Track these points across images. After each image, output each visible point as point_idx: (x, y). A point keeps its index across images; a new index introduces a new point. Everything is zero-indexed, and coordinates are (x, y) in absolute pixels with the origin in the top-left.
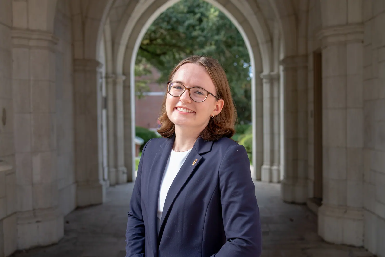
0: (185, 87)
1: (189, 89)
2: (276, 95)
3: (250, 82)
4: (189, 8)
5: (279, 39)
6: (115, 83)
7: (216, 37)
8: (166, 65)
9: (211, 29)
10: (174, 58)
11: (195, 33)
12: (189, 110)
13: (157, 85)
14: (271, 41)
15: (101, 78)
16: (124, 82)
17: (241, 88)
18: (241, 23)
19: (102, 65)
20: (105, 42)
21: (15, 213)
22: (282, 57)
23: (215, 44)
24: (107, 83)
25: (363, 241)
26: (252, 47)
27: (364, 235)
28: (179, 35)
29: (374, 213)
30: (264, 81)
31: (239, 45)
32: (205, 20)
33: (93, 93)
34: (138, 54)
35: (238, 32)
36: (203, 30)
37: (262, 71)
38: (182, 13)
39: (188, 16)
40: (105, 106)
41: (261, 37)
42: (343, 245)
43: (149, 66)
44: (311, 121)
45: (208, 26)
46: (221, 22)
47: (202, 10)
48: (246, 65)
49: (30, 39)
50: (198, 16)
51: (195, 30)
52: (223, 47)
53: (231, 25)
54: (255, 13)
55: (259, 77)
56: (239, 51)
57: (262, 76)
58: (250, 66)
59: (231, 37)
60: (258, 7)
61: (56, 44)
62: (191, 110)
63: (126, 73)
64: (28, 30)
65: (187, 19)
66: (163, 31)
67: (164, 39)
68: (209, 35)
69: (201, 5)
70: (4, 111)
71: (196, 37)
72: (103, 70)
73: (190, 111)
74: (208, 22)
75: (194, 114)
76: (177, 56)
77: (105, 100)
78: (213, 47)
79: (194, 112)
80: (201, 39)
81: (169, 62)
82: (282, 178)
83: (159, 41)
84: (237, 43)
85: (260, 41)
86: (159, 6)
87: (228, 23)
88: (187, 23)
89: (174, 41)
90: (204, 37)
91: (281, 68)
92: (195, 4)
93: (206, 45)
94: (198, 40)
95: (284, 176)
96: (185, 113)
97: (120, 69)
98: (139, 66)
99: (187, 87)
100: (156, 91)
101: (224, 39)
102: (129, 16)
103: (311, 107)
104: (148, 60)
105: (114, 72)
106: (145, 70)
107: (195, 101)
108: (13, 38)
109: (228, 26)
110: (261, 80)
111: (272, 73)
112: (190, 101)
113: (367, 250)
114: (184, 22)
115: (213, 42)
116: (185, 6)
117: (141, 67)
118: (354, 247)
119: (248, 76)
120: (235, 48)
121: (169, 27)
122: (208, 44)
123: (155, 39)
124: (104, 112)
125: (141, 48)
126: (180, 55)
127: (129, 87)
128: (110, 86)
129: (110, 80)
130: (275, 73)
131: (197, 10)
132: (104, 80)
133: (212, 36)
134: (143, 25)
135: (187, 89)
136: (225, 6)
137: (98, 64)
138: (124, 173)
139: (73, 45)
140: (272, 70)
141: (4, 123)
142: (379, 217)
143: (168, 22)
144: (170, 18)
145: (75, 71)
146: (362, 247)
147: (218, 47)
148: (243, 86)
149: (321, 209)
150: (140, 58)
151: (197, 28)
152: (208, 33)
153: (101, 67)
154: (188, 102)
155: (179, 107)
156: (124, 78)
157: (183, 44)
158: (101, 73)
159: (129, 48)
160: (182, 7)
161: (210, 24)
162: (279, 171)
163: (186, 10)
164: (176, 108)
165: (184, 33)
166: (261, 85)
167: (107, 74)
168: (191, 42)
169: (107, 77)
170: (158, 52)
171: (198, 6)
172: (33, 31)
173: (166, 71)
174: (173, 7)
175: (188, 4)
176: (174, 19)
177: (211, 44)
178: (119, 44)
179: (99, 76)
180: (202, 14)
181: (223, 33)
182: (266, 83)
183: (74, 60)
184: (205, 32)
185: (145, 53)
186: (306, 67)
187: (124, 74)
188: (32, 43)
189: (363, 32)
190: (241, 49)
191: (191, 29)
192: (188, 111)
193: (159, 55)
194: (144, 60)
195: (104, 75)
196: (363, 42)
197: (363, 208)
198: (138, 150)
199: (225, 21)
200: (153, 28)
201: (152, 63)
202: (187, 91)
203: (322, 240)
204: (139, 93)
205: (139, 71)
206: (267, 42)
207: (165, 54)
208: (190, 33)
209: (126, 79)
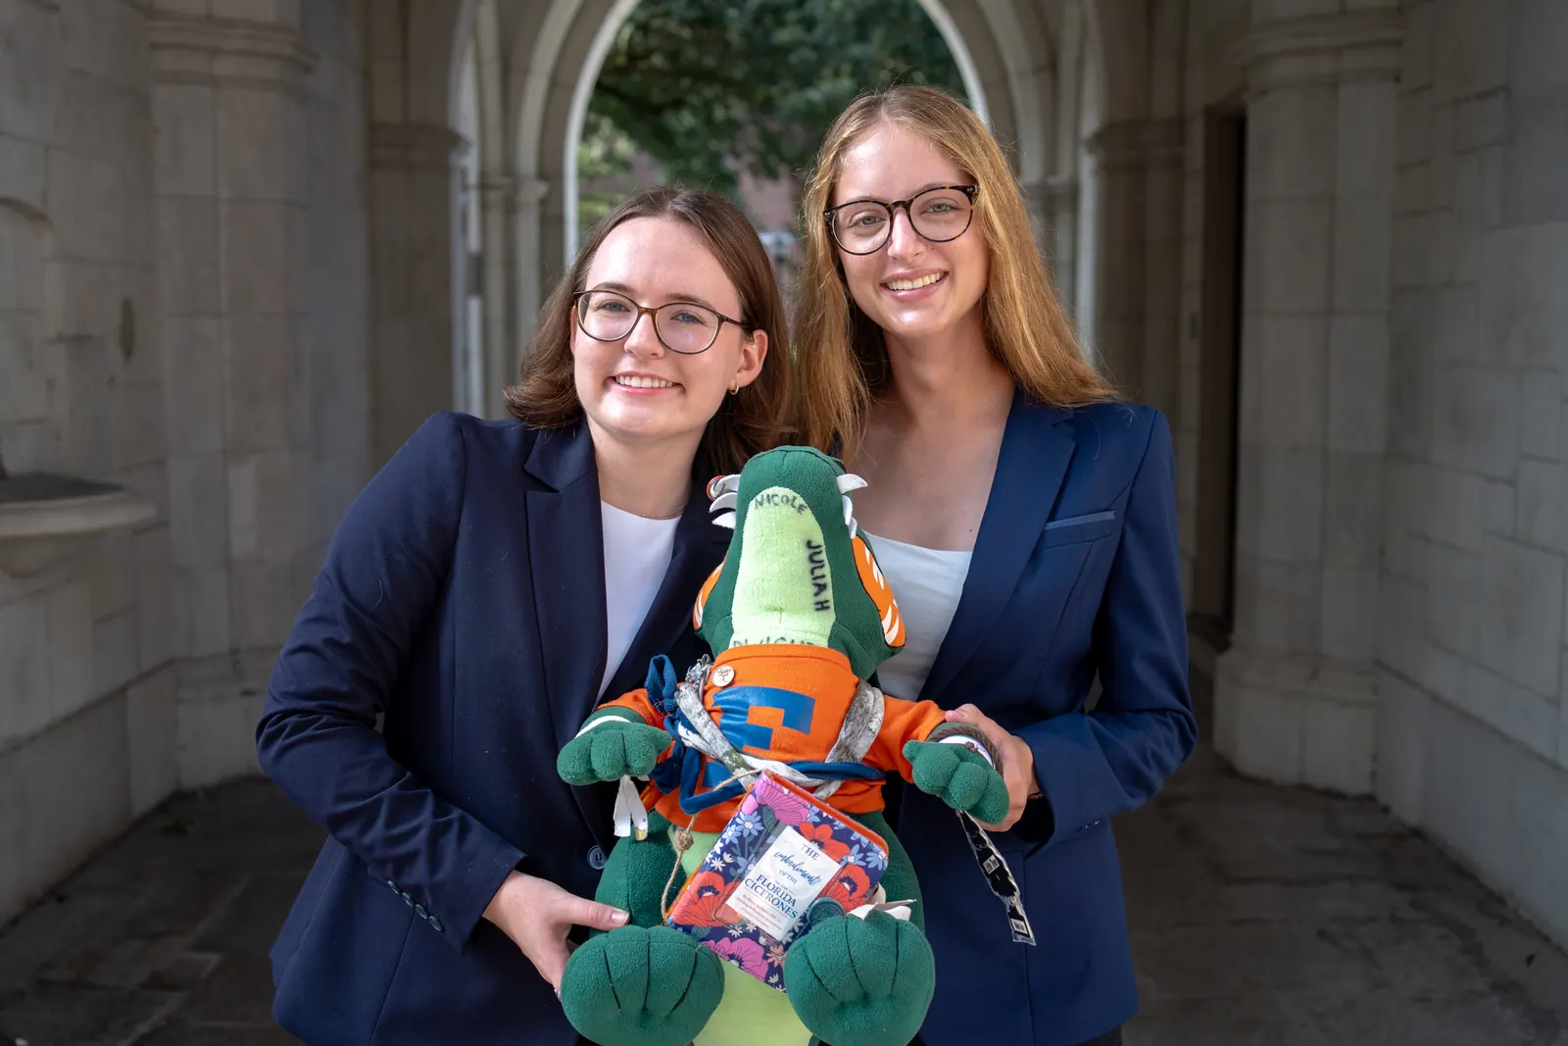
0: (638, 307)
1: (652, 312)
5: (1080, 63)
6: (511, 208)
7: (856, 50)
8: (681, 143)
9: (839, 20)
10: (710, 120)
11: (783, 36)
12: (660, 379)
14: (1050, 66)
15: (465, 188)
16: (544, 202)
19: (468, 144)
20: (479, 63)
21: (171, 662)
22: (1090, 123)
23: (853, 75)
24: (484, 207)
25: (1373, 775)
26: (986, 86)
27: (1375, 758)
28: (724, 41)
29: (1416, 684)
33: (438, 244)
34: (593, 106)
36: (809, 24)
40: (478, 286)
41: (1015, 51)
42: (1304, 788)
43: (624, 146)
44: (1190, 351)
45: (828, 9)
49: (214, 52)
51: (781, 23)
59: (906, 50)
61: (308, 69)
62: (667, 382)
63: (550, 171)
64: (208, 18)
66: (673, 26)
67: (673, 56)
68: (832, 40)
70: (127, 307)
71: (786, 49)
72: (470, 162)
73: (663, 384)
75: (675, 391)
76: (719, 113)
77: (478, 264)
78: (846, 85)
79: (676, 385)
80: (807, 54)
81: (691, 133)
83: (657, 60)
84: (925, 69)
85: (1012, 66)
89: (709, 61)
90: (816, 47)
91: (1088, 164)
93: (820, 78)
94: (794, 59)
96: (650, 391)
97: (527, 158)
98: (590, 146)
99: (644, 304)
101: (884, 56)
103: (1192, 301)
104: (622, 125)
105: (509, 168)
106: (609, 157)
107: (677, 352)
108: (155, 46)
111: (1052, 181)
112: (660, 351)
113: (1386, 810)
115: (846, 68)
117: (597, 151)
118: (1339, 796)
121: (695, 13)
122: (827, 72)
123: (648, 54)
124: (474, 305)
126: (727, 107)
127: (559, 220)
128: (496, 218)
129: (494, 196)
130: (1063, 177)
132: (473, 197)
133: (841, 45)
135: (647, 310)
137: (453, 140)
139: (367, 76)
140: (1051, 167)
141: (128, 351)
142: (1436, 699)
145: (373, 165)
146: (1370, 798)
149: (1226, 660)
150: (593, 117)
151: (792, 16)
152: (827, 34)
153: (465, 152)
154: (654, 354)
155: (625, 375)
156: (541, 189)
157: (738, 72)
158: (464, 173)
159: (560, 87)
164: (614, 379)
165: (745, 34)
167: (483, 174)
168: (766, 65)
169: (484, 186)
170: (657, 96)
172: (228, 23)
173: (679, 164)
177: (837, 74)
178: (526, 71)
179: (456, 181)
181: (878, 35)
183: (373, 130)
184: (818, 33)
185: (613, 102)
186: (1177, 164)
187: (542, 175)
188: (223, 67)
189: (1399, 43)
191: (769, 20)
192: (656, 384)
193: (657, 110)
194: (606, 125)
195: (473, 178)
196: (1397, 79)
197: (1378, 663)
201: (632, 135)
202: (645, 318)
203: (1227, 769)
205: (592, 162)
206: (1037, 70)
207: (678, 104)
208: (767, 33)
209: (550, 193)
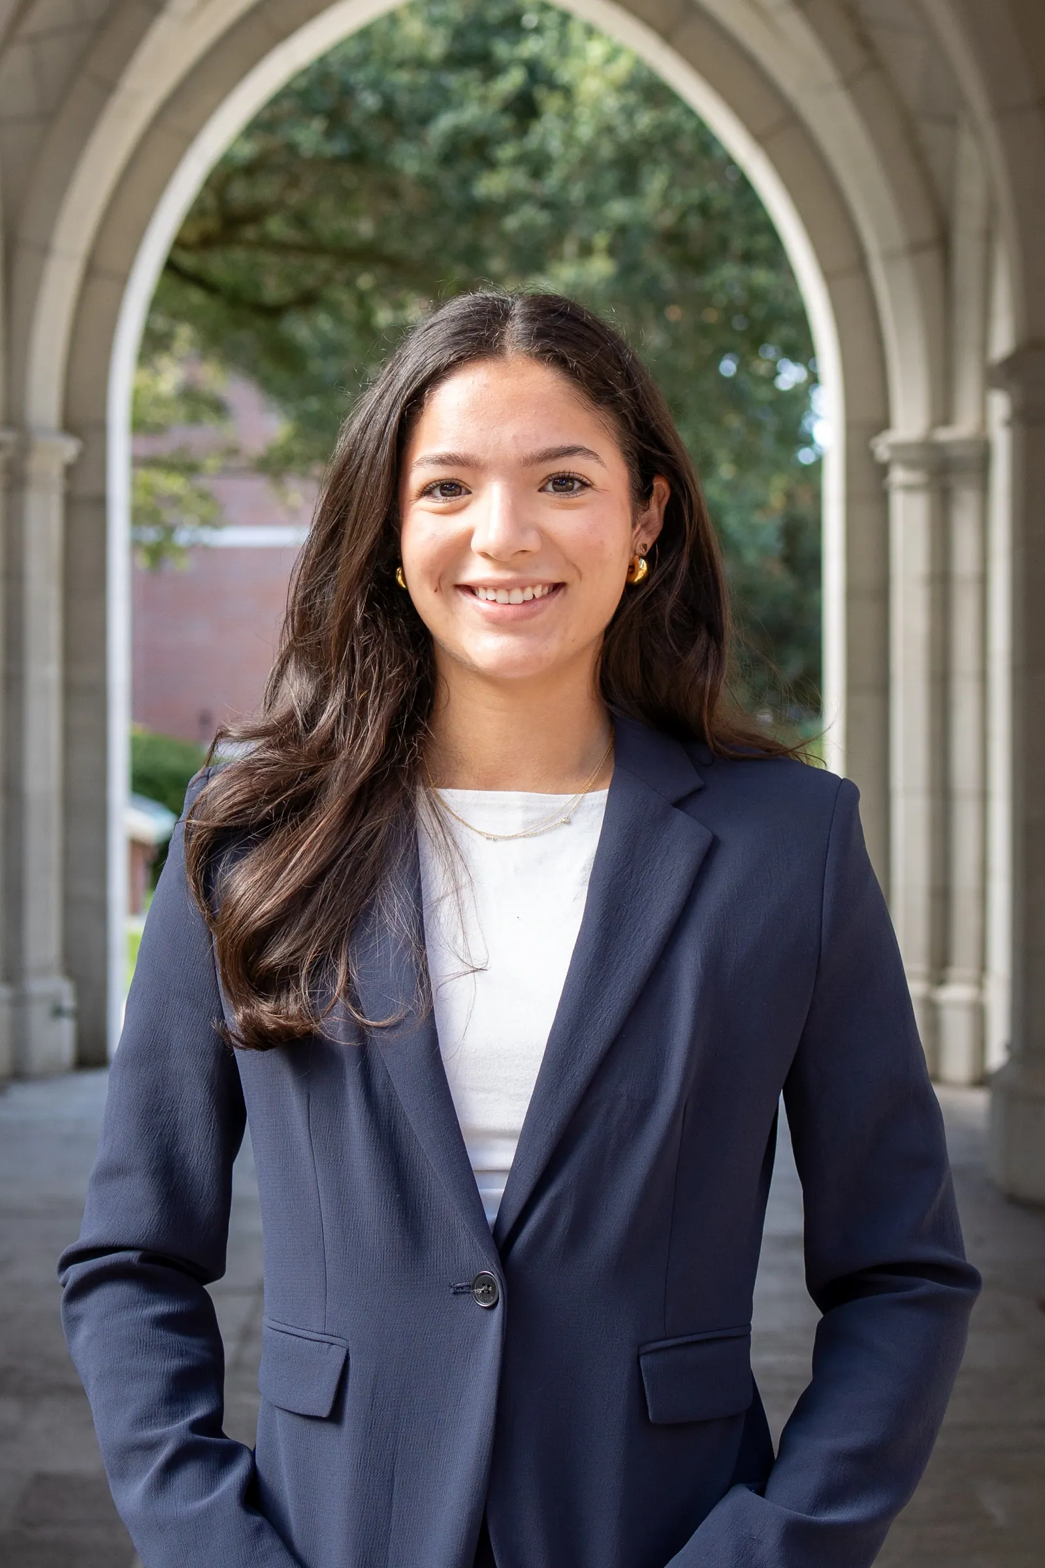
2: (965, 561)
3: (814, 471)
4: (459, 33)
5: (988, 236)
7: (618, 209)
8: (316, 366)
9: (588, 156)
10: (366, 328)
11: (491, 185)
13: (259, 486)
14: (938, 241)
16: (70, 471)
17: (761, 506)
18: (761, 138)
22: (1002, 343)
23: (612, 251)
26: (829, 276)
28: (392, 192)
30: (899, 476)
31: (748, 258)
32: (552, 104)
34: (157, 303)
35: (744, 186)
36: (537, 165)
37: (884, 423)
38: (420, 63)
39: (453, 81)
43: (211, 372)
45: (569, 139)
46: (645, 120)
47: (531, 47)
48: (790, 376)
50: (512, 81)
51: (491, 165)
52: (656, 263)
53: (706, 141)
54: (848, 83)
55: (871, 454)
56: (756, 295)
57: (882, 449)
58: (814, 379)
59: (704, 209)
60: (865, 42)
63: (85, 418)
65: (446, 99)
67: (302, 218)
68: (577, 192)
69: (530, 19)
71: (497, 208)
74: (568, 117)
76: (384, 317)
78: (601, 267)
80: (530, 217)
81: (331, 350)
82: (996, 1057)
83: (278, 226)
84: (738, 243)
85: (873, 243)
86: (282, 34)
87: (689, 126)
88: (445, 123)
89: (364, 229)
90: (547, 204)
91: (1000, 405)
92: (495, 13)
93: (560, 258)
94: (511, 223)
95: (1009, 1047)
97: (45, 398)
98: (157, 373)
100: (257, 517)
101: (667, 220)
102: (108, 87)
104: (210, 338)
105: (13, 417)
106: (189, 394)
109: (686, 145)
110: (883, 470)
111: (944, 435)
114: (425, 119)
115: (601, 240)
116: (434, 22)
117: (168, 379)
119: (808, 441)
120: (728, 272)
121: (337, 147)
122: (570, 247)
123: (257, 213)
125: (171, 267)
126: (399, 306)
127: (100, 502)
130: (963, 428)
131: (501, 49)
133: (593, 201)
134: (188, 138)
136: (668, 36)
138: (58, 1012)
140: (943, 412)
143: (335, 119)
144: (347, 92)
147: (628, 269)
148: (776, 500)
150: (161, 323)
151: (506, 152)
152: (567, 181)
156: (69, 449)
157: (418, 246)
159: (102, 276)
160: (414, 28)
161: (585, 131)
162: (979, 1012)
163: (437, 48)
165: (426, 183)
166: (882, 499)
168: (464, 234)
170: (273, 290)
171: (513, 25)
173: (314, 404)
174: (365, 34)
175: (455, 11)
176: (370, 101)
177: (586, 250)
178: (45, 250)
180: (536, 72)
181: (655, 182)
182: (909, 488)
184: (553, 180)
185: (196, 296)
187: (69, 426)
190: (761, 277)
191: (467, 160)
193: (274, 312)
194: (185, 333)
198: (143, 876)
199: (673, 115)
200: (247, 150)
204: (150, 535)
205: (158, 401)
206: (915, 248)
207: (308, 300)
208: (466, 182)
209: (82, 455)
